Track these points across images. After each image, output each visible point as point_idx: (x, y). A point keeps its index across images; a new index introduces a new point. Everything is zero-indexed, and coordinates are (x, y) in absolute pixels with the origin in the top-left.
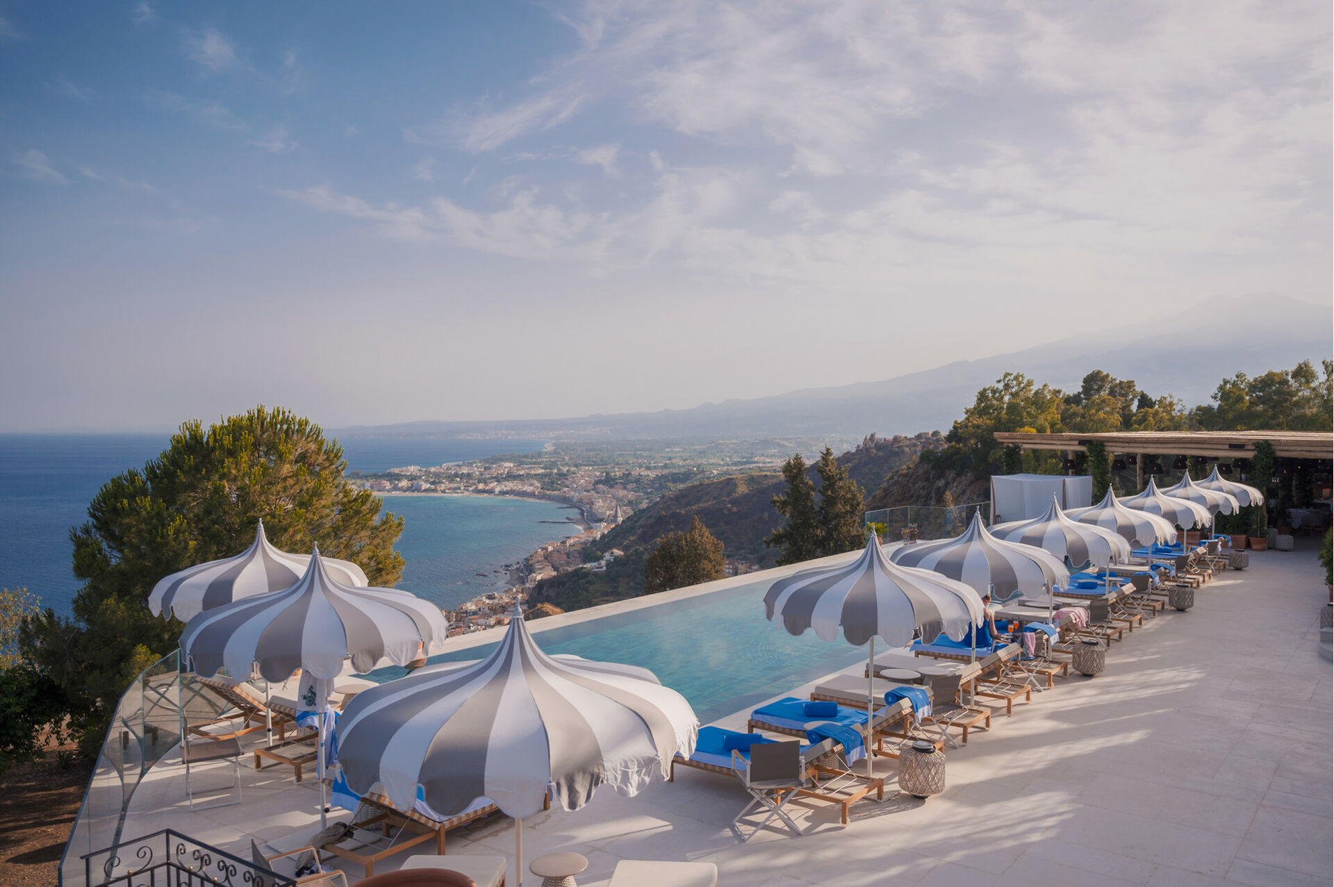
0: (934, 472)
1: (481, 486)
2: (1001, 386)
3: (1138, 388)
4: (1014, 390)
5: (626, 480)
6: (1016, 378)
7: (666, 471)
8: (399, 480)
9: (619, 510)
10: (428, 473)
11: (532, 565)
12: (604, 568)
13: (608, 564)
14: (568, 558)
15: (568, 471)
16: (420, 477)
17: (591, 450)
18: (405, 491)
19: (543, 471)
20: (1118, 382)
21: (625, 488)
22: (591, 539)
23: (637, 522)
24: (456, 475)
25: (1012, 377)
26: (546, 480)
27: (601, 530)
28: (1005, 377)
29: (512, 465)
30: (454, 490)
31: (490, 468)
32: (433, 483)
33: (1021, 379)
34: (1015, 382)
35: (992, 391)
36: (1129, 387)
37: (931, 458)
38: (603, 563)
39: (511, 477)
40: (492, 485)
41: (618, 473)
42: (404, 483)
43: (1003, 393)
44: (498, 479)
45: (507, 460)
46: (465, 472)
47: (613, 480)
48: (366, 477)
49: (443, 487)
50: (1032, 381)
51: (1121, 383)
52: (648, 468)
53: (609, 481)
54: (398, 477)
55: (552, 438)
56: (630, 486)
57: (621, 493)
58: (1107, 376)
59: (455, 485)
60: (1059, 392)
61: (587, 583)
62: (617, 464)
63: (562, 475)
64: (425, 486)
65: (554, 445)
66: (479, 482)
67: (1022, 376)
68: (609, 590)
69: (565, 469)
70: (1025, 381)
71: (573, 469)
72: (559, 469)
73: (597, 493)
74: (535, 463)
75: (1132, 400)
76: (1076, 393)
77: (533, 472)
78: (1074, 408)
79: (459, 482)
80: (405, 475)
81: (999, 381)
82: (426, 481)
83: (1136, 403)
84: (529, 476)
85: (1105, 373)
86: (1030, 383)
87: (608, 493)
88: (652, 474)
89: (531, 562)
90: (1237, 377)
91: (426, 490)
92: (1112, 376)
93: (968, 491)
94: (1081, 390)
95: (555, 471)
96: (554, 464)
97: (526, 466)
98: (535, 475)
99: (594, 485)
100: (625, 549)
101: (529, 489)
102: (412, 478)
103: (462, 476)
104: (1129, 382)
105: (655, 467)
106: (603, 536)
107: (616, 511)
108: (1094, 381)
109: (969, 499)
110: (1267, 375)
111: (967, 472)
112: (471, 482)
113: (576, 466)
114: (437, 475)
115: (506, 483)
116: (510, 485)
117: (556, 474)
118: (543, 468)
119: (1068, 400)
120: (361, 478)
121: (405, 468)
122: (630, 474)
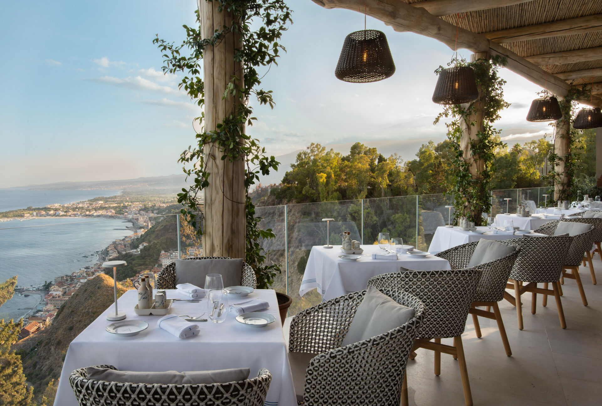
0: (277, 200)
1: (88, 213)
2: (309, 151)
3: (378, 153)
4: (315, 153)
5: (153, 209)
6: (317, 146)
7: (171, 204)
8: (50, 211)
9: (149, 223)
10: (63, 207)
11: (108, 251)
12: (139, 252)
13: (141, 250)
14: (125, 247)
15: (128, 205)
16: (59, 209)
17: (139, 195)
18: (52, 216)
19: (116, 205)
20: (368, 149)
21: (153, 213)
22: (136, 237)
23: (156, 228)
24: (76, 208)
25: (314, 146)
26: (118, 209)
27: (141, 232)
28: (311, 145)
29: (102, 202)
30: (75, 215)
31: (92, 204)
32: (66, 212)
33: (319, 147)
34: (316, 149)
35: (304, 154)
36: (374, 151)
37: (275, 192)
38: (139, 250)
39: (101, 208)
40: (92, 212)
41: (150, 205)
42: (52, 212)
43: (310, 155)
44: (96, 209)
45: (101, 200)
46: (81, 206)
47: (148, 208)
48: (35, 209)
49: (70, 213)
50: (325, 148)
51: (370, 149)
52: (164, 203)
53: (146, 209)
54: (49, 209)
55: (122, 189)
56: (155, 212)
57: (152, 215)
58: (363, 145)
59: (75, 213)
60: (338, 154)
61: (131, 260)
62: (150, 201)
63: (125, 207)
64: (62, 213)
65: (123, 192)
66: (87, 210)
67: (320, 145)
68: (142, 263)
69: (126, 204)
70: (321, 148)
71: (130, 204)
72: (124, 204)
73: (140, 215)
74: (113, 201)
75: (375, 159)
76: (347, 155)
77: (112, 206)
78: (346, 163)
79: (78, 211)
80: (53, 208)
81: (308, 148)
82: (62, 211)
83: (377, 160)
84: (110, 208)
85: (362, 144)
86: (324, 149)
87: (145, 215)
88: (165, 205)
89: (108, 250)
90: (429, 143)
91: (62, 216)
92: (365, 145)
93: (293, 211)
94: (350, 154)
95: (122, 205)
96: (122, 202)
97: (109, 203)
98: (113, 207)
99: (139, 211)
100: (149, 242)
101: (110, 214)
102: (56, 210)
103: (79, 208)
104: (373, 149)
105: (167, 202)
106: (142, 236)
107: (148, 224)
108: (356, 148)
109: (293, 214)
110: (444, 142)
111: (293, 200)
112: (83, 211)
113: (131, 202)
114: (68, 208)
115: (99, 211)
116: (100, 212)
117: (122, 206)
118: (116, 204)
119: (343, 159)
120: (32, 210)
121: (53, 205)
122: (155, 205)
